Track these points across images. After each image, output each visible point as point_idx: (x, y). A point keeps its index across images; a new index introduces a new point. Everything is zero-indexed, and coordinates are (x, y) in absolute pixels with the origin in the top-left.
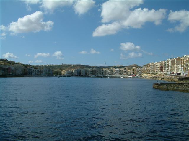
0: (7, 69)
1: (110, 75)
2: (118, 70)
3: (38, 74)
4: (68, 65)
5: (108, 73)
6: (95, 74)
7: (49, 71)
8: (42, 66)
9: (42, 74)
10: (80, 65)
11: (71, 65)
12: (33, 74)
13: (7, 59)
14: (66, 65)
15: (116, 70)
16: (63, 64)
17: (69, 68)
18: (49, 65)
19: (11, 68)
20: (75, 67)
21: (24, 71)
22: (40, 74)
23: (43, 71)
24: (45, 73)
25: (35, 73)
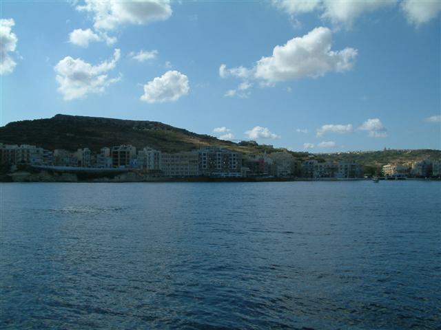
0: (257, 163)
3: (327, 173)
4: (400, 151)
7: (352, 166)
8: (337, 154)
9: (335, 173)
10: (429, 151)
11: (406, 151)
12: (316, 173)
13: (255, 142)
16: (387, 149)
17: (401, 158)
18: (352, 151)
19: (265, 161)
20: (416, 155)
21: (294, 167)
22: (333, 173)
23: (339, 166)
24: (343, 170)
25: (321, 172)
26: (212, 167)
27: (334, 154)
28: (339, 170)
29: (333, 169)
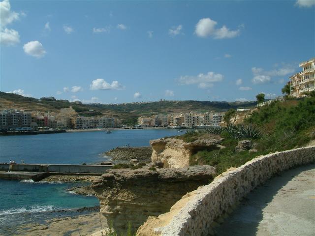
0: (43, 120)
1: (205, 124)
2: (217, 117)
3: (92, 126)
4: (171, 102)
5: (202, 122)
6: (183, 123)
8: (124, 105)
9: (97, 125)
10: (191, 102)
11: (175, 102)
12: (84, 125)
14: (167, 101)
15: (214, 117)
16: (163, 100)
17: (170, 107)
18: (136, 102)
19: (49, 119)
20: (182, 105)
21: (69, 122)
22: (95, 125)
23: (99, 120)
24: (102, 123)
25: (87, 125)
26: (10, 124)
27: (121, 105)
28: (100, 123)
29: (95, 123)
